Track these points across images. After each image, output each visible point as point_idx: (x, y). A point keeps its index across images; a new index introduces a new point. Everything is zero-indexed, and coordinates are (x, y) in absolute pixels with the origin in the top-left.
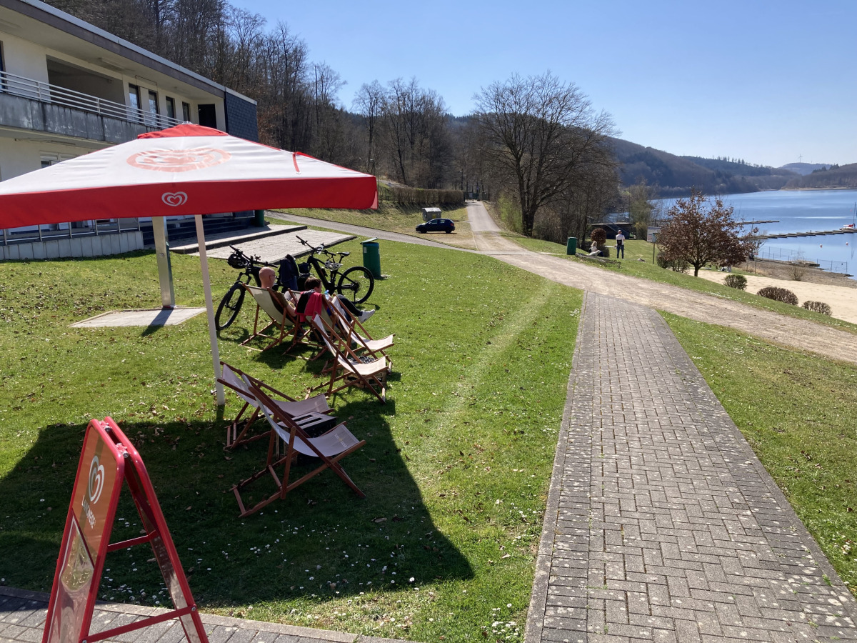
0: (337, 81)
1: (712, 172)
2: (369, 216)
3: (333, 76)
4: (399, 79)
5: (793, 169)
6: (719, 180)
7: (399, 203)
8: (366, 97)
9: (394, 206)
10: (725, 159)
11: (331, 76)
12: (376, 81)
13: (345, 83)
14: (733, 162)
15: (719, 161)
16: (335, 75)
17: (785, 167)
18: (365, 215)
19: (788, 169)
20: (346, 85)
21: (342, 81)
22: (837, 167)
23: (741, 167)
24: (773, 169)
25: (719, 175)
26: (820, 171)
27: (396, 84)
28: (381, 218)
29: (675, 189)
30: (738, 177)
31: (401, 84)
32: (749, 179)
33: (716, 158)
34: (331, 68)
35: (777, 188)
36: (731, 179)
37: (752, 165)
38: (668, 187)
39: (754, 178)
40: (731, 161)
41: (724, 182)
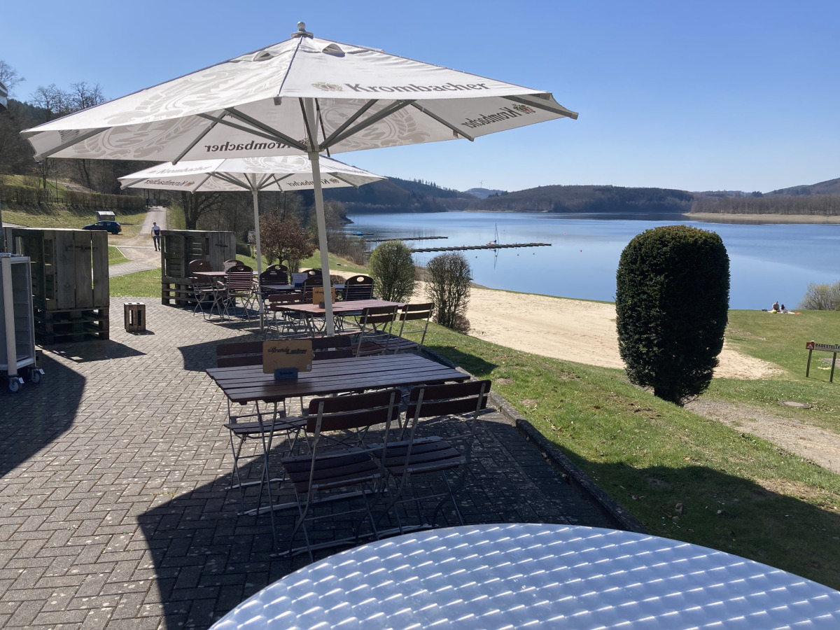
0: (13, 77)
1: (407, 192)
2: (36, 217)
3: (9, 71)
4: (83, 83)
5: (476, 193)
6: (414, 200)
7: (72, 205)
8: (43, 100)
9: (66, 208)
10: (420, 181)
11: (6, 71)
12: (54, 85)
13: (22, 79)
14: (426, 185)
15: (415, 182)
16: (11, 71)
17: (469, 191)
18: (31, 216)
19: (472, 193)
20: (23, 82)
21: (19, 77)
22: (506, 193)
23: (433, 189)
24: (459, 192)
25: (414, 195)
26: (493, 196)
27: (80, 88)
28: (49, 219)
29: (377, 206)
30: (429, 198)
31: (85, 88)
32: (439, 200)
33: (412, 180)
34: (6, 63)
35: (461, 209)
36: (424, 199)
37: (442, 188)
38: (370, 204)
39: (443, 199)
40: (425, 183)
41: (418, 201)
